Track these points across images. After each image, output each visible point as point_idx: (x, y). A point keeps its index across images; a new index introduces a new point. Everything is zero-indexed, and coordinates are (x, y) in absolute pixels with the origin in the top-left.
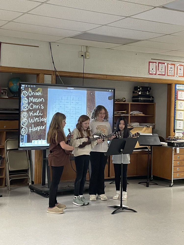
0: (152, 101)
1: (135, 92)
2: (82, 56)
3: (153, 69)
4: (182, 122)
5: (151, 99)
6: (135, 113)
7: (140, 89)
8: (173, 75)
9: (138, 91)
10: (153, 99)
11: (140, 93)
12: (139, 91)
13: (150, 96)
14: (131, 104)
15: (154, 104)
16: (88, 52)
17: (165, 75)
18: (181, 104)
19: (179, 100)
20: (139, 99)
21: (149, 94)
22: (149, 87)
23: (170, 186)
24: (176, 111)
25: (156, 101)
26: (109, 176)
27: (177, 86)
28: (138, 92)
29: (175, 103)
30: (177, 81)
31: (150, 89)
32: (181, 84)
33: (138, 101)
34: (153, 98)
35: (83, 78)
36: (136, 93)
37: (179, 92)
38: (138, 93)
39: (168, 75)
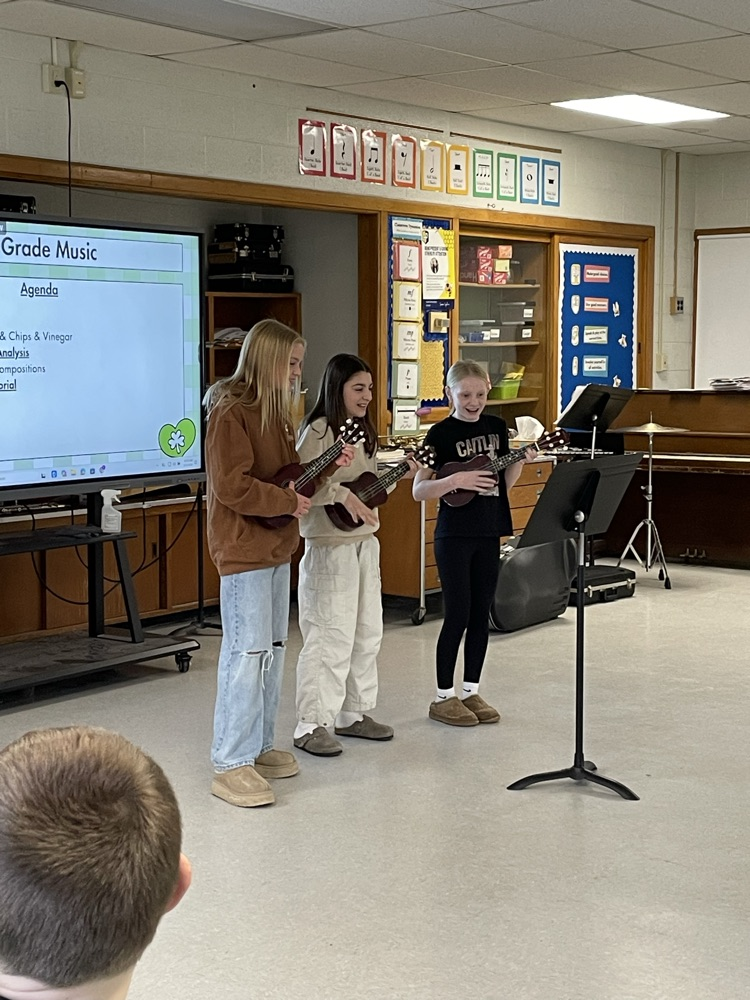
0: (289, 286)
1: (222, 247)
2: (58, 84)
3: (312, 152)
4: (413, 367)
5: (284, 278)
6: (231, 337)
7: (244, 236)
8: (381, 178)
9: (238, 242)
10: (290, 277)
11: (243, 254)
12: (241, 246)
13: (282, 263)
14: (216, 298)
15: (294, 299)
16: (76, 69)
17: (353, 177)
18: (409, 297)
19: (405, 280)
20: (244, 276)
21: (279, 255)
22: (275, 227)
23: (417, 622)
24: (394, 324)
25: (301, 286)
26: (163, 605)
27: (394, 222)
28: (236, 250)
29: (391, 291)
30: (396, 203)
31: (281, 234)
32: (406, 216)
33: (239, 285)
34: (291, 272)
35: (69, 183)
36: (231, 251)
37: (401, 246)
38: (238, 253)
39: (363, 179)
